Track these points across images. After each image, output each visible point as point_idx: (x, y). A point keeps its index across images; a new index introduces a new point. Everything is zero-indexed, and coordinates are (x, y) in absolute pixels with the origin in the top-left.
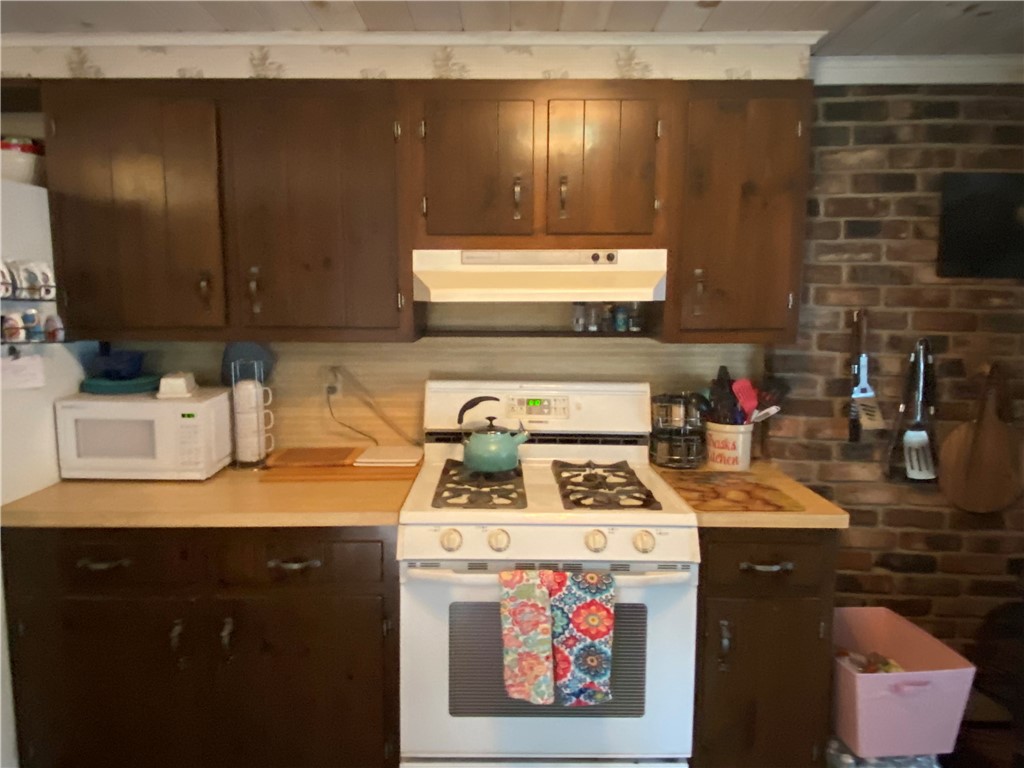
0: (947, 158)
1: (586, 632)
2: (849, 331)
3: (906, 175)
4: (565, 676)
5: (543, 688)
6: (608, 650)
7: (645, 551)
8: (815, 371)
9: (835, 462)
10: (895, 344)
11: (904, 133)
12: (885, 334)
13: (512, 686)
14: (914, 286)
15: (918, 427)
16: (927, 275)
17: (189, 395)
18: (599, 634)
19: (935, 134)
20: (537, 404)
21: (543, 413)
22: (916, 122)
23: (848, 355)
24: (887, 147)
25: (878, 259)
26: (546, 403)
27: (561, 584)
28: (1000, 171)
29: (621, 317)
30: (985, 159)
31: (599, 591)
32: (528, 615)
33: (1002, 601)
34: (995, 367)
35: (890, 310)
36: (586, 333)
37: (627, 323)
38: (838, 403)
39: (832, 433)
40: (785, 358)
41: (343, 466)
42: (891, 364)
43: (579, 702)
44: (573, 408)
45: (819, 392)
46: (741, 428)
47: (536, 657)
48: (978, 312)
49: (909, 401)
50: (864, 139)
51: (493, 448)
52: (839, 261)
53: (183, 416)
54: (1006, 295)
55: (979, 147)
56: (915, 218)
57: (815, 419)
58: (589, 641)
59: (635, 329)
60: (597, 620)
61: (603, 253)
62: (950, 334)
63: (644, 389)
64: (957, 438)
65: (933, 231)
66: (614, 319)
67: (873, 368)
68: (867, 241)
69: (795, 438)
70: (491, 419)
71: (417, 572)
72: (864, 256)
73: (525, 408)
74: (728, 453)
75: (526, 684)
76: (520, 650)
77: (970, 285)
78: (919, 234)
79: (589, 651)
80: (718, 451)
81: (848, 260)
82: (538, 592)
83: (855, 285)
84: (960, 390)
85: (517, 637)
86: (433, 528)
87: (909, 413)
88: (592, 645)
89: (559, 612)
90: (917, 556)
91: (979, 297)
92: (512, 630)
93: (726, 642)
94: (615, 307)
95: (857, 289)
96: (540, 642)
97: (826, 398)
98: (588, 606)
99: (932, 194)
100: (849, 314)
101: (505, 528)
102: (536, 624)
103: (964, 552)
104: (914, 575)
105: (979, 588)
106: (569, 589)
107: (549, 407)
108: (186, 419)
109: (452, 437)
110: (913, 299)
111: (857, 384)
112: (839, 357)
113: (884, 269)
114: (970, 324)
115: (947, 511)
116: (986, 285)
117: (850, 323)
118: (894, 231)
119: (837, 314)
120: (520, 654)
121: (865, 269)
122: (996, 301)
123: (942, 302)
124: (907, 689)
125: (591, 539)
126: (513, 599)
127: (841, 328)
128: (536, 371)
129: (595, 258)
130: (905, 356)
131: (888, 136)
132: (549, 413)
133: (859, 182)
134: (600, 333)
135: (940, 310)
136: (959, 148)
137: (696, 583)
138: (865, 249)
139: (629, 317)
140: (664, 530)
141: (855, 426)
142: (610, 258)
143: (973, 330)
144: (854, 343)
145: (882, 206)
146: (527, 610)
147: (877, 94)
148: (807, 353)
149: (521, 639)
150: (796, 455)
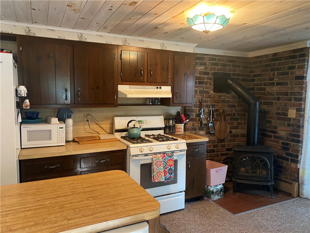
0: (214, 69)
1: (169, 166)
2: (199, 103)
3: (208, 72)
4: (166, 175)
5: (163, 178)
6: (173, 168)
7: (178, 148)
8: (194, 112)
9: (197, 131)
10: (207, 106)
11: (208, 63)
12: (205, 104)
13: (156, 179)
14: (210, 94)
15: (211, 123)
16: (212, 92)
17: (59, 123)
18: (172, 166)
19: (213, 64)
20: (140, 121)
21: (142, 124)
22: (209, 61)
23: (199, 108)
24: (205, 66)
25: (204, 89)
26: (142, 121)
27: (164, 156)
28: (222, 72)
29: (156, 101)
30: (220, 70)
31: (171, 157)
32: (159, 163)
33: (225, 157)
34: (223, 110)
35: (206, 99)
36: (149, 105)
37: (158, 102)
38: (198, 118)
39: (197, 125)
40: (188, 109)
41: (97, 139)
42: (206, 110)
43: (167, 181)
44: (148, 122)
45: (194, 117)
46: (182, 124)
47: (161, 172)
48: (220, 99)
49: (210, 118)
50: (201, 64)
51: (136, 132)
52: (197, 89)
53: (60, 128)
54: (224, 96)
55: (219, 67)
56: (210, 81)
57: (194, 122)
58: (170, 167)
59: (159, 104)
60: (171, 163)
61: (159, 87)
62: (216, 104)
63: (163, 117)
64: (218, 124)
65: (212, 83)
66: (155, 101)
67: (204, 111)
68: (202, 85)
69: (190, 126)
70: (134, 125)
71: (134, 158)
72: (201, 88)
73: (138, 123)
74: (180, 130)
75: (159, 178)
76: (157, 171)
77: (219, 94)
78: (210, 84)
79: (169, 169)
80: (178, 130)
81: (199, 89)
82: (160, 158)
83: (200, 94)
84: (217, 115)
85: (156, 169)
86: (137, 148)
87: (210, 120)
88: (170, 168)
89: (164, 162)
90: (211, 149)
91: (220, 97)
92: (155, 167)
93: (190, 166)
94: (155, 99)
95: (201, 95)
96: (162, 169)
97: (196, 118)
98: (169, 160)
99: (212, 76)
100: (199, 100)
101: (151, 146)
102: (161, 165)
103: (219, 148)
104: (211, 153)
105: (222, 155)
106: (166, 157)
107: (143, 122)
108: (61, 129)
109: (121, 131)
110: (209, 97)
111: (201, 115)
112: (198, 109)
113: (205, 91)
114: (219, 102)
115: (216, 139)
116: (221, 94)
117: (199, 102)
118: (206, 83)
119: (197, 100)
120: (157, 172)
121: (202, 91)
122: (223, 97)
123: (214, 98)
124: (218, 171)
125: (168, 147)
126: (155, 161)
127: (198, 103)
128: (138, 114)
129: (157, 88)
130: (209, 108)
131: (205, 64)
132: (143, 124)
133: (201, 73)
134: (152, 105)
135: (214, 99)
136: (216, 67)
137: (186, 154)
138: (202, 87)
139: (158, 101)
140: (180, 144)
141: (201, 123)
142: (160, 88)
143: (219, 103)
144: (200, 106)
145: (204, 78)
146: (158, 162)
147: (202, 55)
148: (192, 108)
149: (157, 169)
150: (191, 130)
